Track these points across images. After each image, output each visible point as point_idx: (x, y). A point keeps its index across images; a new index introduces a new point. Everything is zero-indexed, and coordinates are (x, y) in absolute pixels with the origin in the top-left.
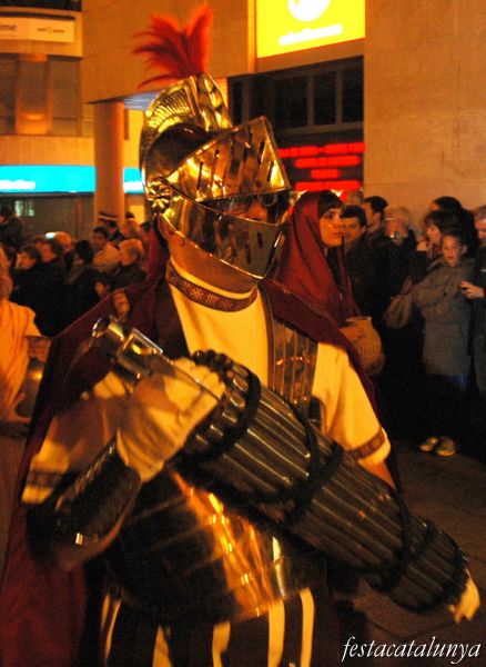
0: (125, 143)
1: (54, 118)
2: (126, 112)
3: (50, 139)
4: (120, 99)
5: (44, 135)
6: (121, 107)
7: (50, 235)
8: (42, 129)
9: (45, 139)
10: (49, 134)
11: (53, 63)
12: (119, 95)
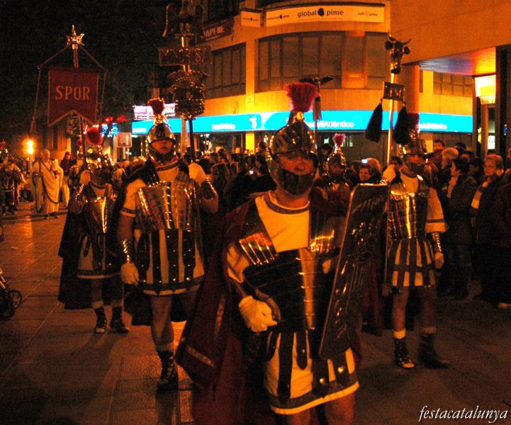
0: (420, 94)
1: (369, 77)
2: (421, 72)
3: (365, 91)
4: (417, 63)
5: (362, 89)
6: (418, 68)
7: (365, 161)
8: (360, 84)
9: (362, 91)
10: (365, 88)
11: (369, 37)
12: (416, 60)
